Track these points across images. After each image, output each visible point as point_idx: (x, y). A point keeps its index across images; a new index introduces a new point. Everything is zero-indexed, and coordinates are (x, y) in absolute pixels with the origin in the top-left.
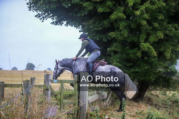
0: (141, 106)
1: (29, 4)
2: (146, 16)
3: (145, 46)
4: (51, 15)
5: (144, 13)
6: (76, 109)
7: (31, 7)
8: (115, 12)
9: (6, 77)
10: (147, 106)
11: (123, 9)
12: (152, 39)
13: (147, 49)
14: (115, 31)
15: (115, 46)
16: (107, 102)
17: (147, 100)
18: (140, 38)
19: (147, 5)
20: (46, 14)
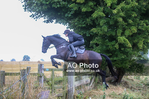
0: (119, 88)
1: (25, 6)
2: (122, 14)
3: (122, 39)
4: (43, 15)
5: (120, 12)
6: (65, 92)
7: (26, 8)
8: (96, 12)
9: (6, 67)
10: (124, 88)
11: (102, 8)
12: (127, 33)
13: (123, 42)
14: (96, 27)
15: (97, 39)
16: (90, 86)
17: (124, 83)
18: (117, 32)
19: (123, 4)
20: (39, 14)
